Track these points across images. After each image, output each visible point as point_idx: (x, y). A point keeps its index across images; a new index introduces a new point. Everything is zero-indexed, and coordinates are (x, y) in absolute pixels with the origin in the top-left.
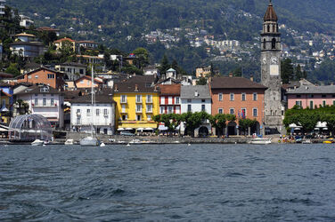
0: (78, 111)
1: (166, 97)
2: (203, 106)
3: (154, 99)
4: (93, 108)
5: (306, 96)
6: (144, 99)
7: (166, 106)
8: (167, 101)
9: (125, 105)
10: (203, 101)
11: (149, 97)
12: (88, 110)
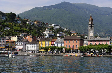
0: (28, 46)
1: (53, 42)
2: (61, 45)
3: (50, 43)
4: (32, 45)
5: (94, 41)
6: (47, 43)
7: (53, 45)
8: (53, 43)
9: (42, 44)
10: (61, 43)
11: (48, 42)
12: (30, 46)
